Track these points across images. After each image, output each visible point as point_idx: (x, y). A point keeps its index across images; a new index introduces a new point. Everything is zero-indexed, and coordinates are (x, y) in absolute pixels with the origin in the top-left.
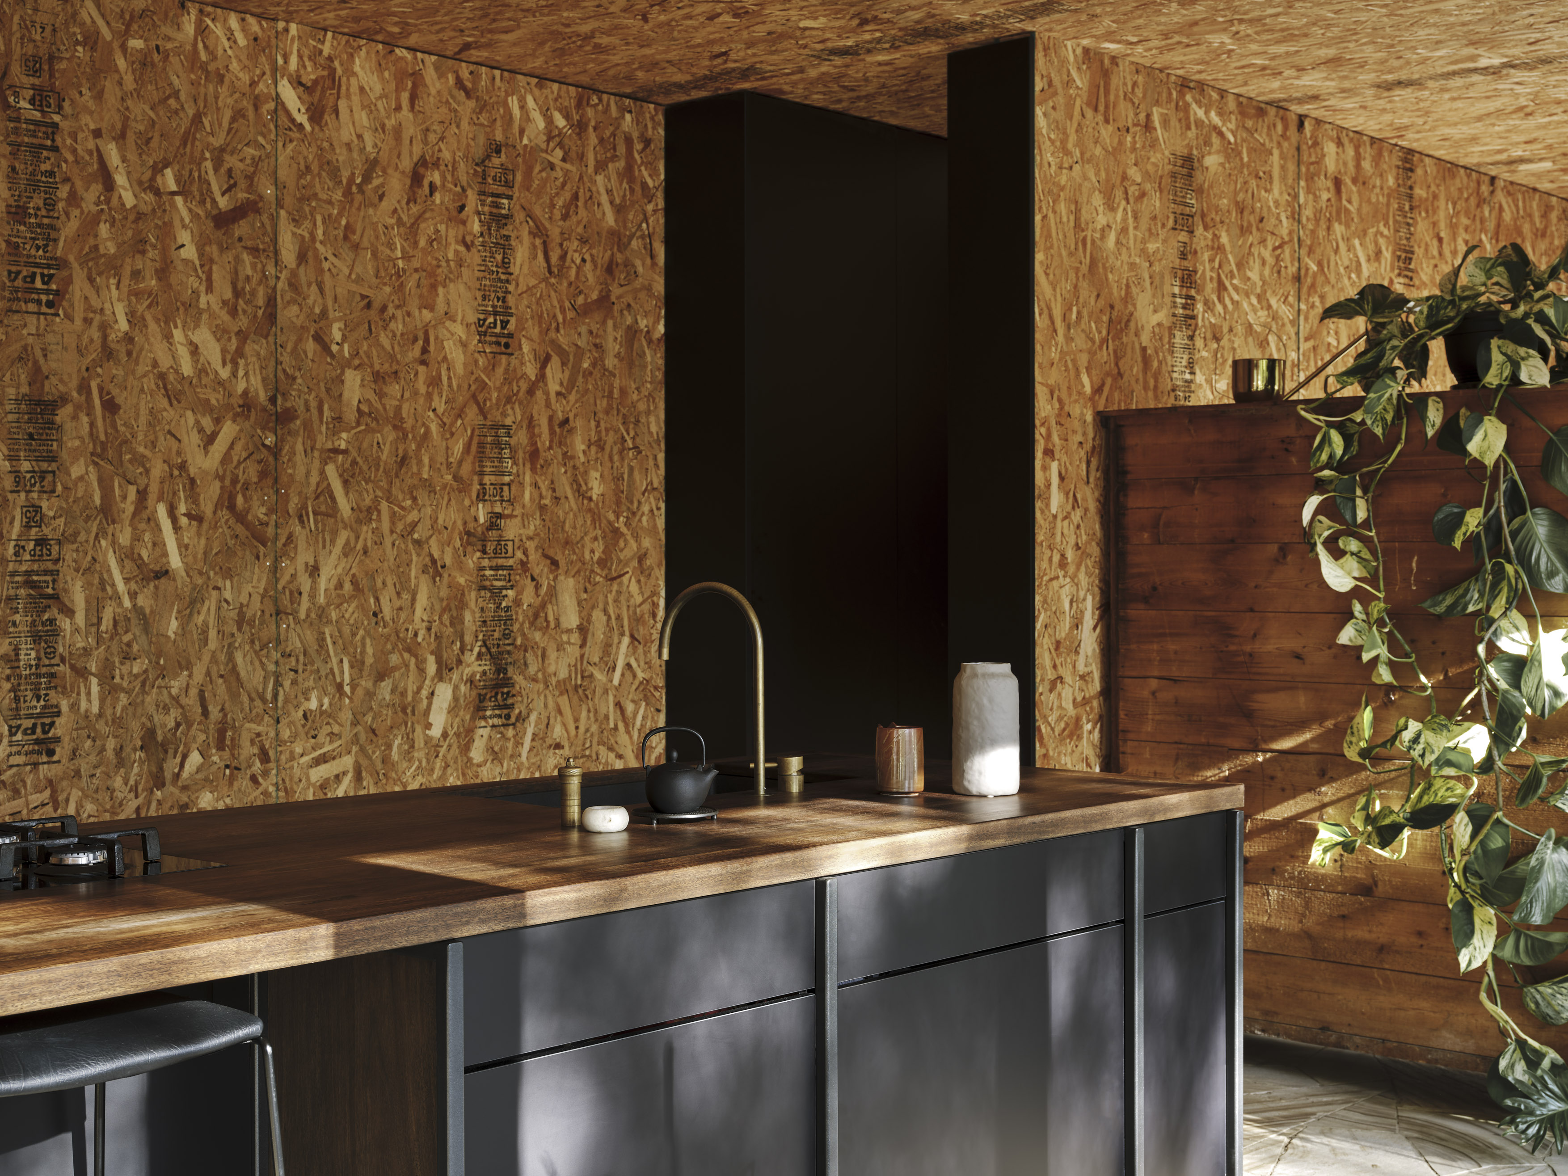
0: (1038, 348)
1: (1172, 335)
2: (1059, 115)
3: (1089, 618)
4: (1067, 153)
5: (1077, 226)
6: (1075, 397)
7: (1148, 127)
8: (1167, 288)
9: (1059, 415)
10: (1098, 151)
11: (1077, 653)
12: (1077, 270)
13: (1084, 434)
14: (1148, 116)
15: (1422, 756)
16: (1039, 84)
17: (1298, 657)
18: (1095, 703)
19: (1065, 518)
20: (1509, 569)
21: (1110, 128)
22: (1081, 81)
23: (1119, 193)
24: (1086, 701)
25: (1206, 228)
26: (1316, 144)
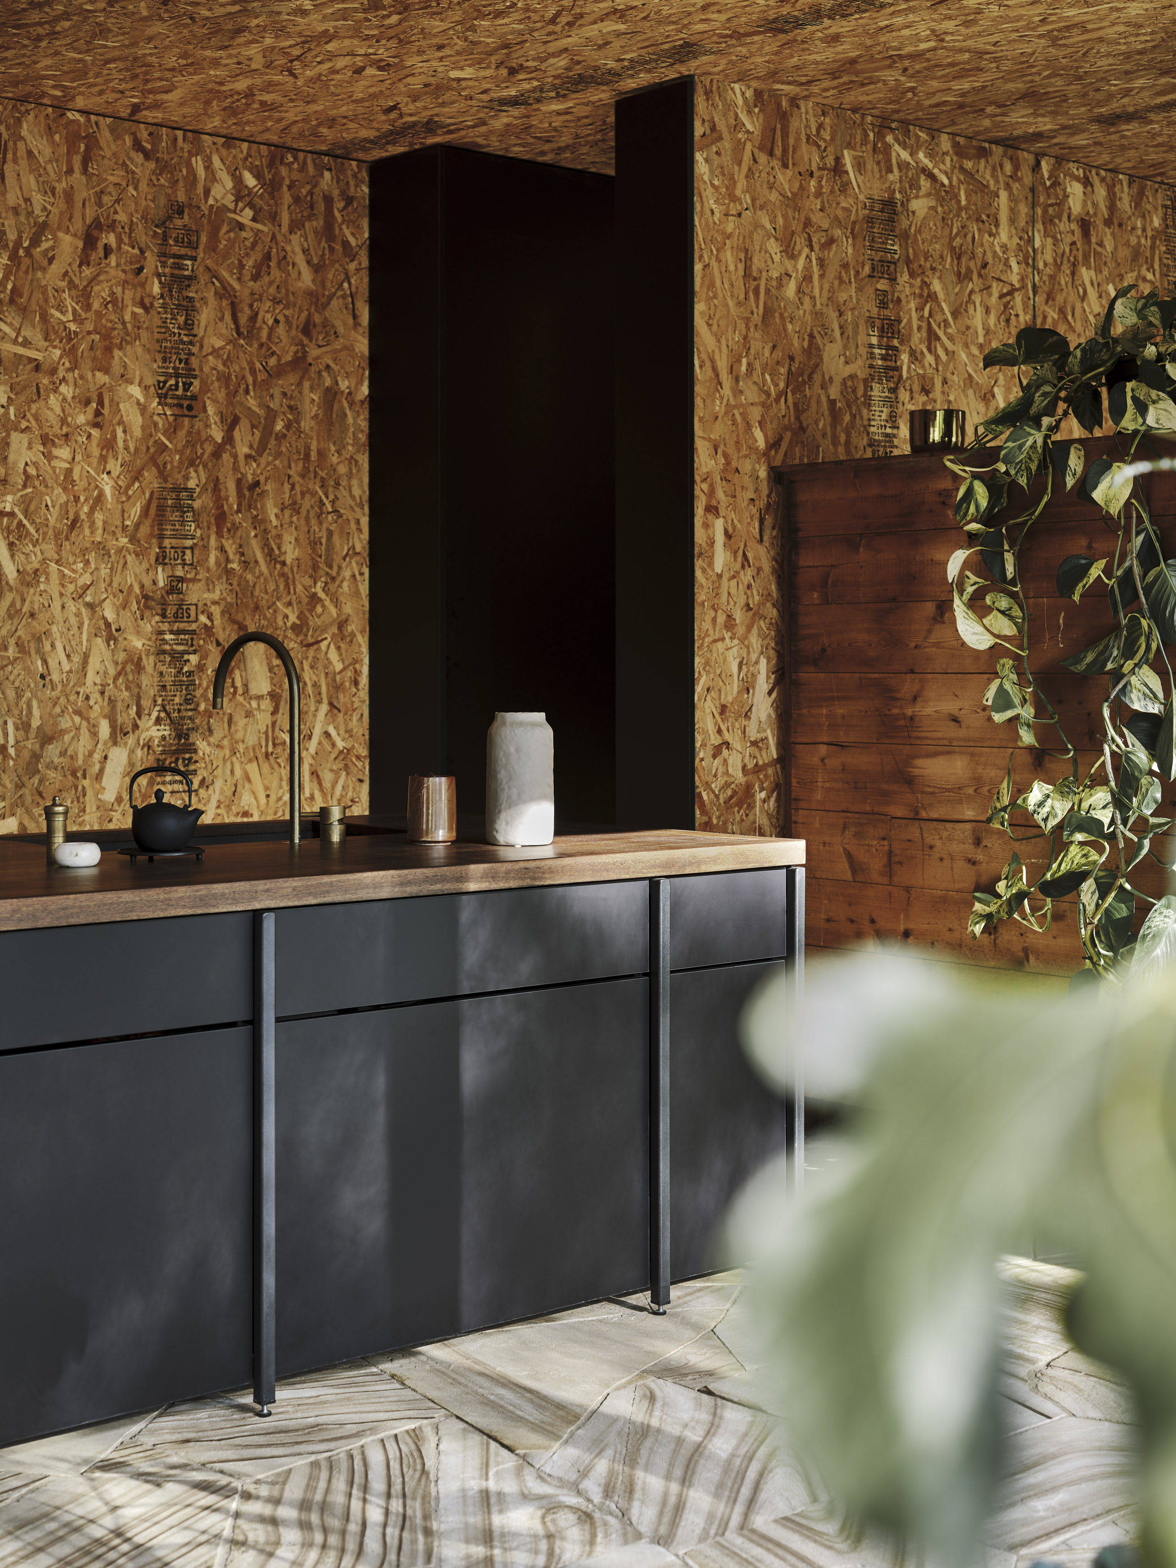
0: (698, 401)
1: (868, 387)
2: (727, 159)
3: (763, 683)
4: (734, 198)
5: (747, 275)
6: (744, 452)
7: (838, 169)
8: (862, 339)
9: (723, 471)
10: (774, 196)
11: (747, 716)
12: (747, 321)
13: (756, 490)
14: (838, 159)
15: (1045, 820)
16: (699, 129)
17: (955, 720)
18: (770, 771)
19: (733, 577)
20: (1144, 623)
21: (789, 173)
22: (751, 124)
23: (800, 241)
24: (758, 769)
25: (912, 275)
26: (1056, 184)
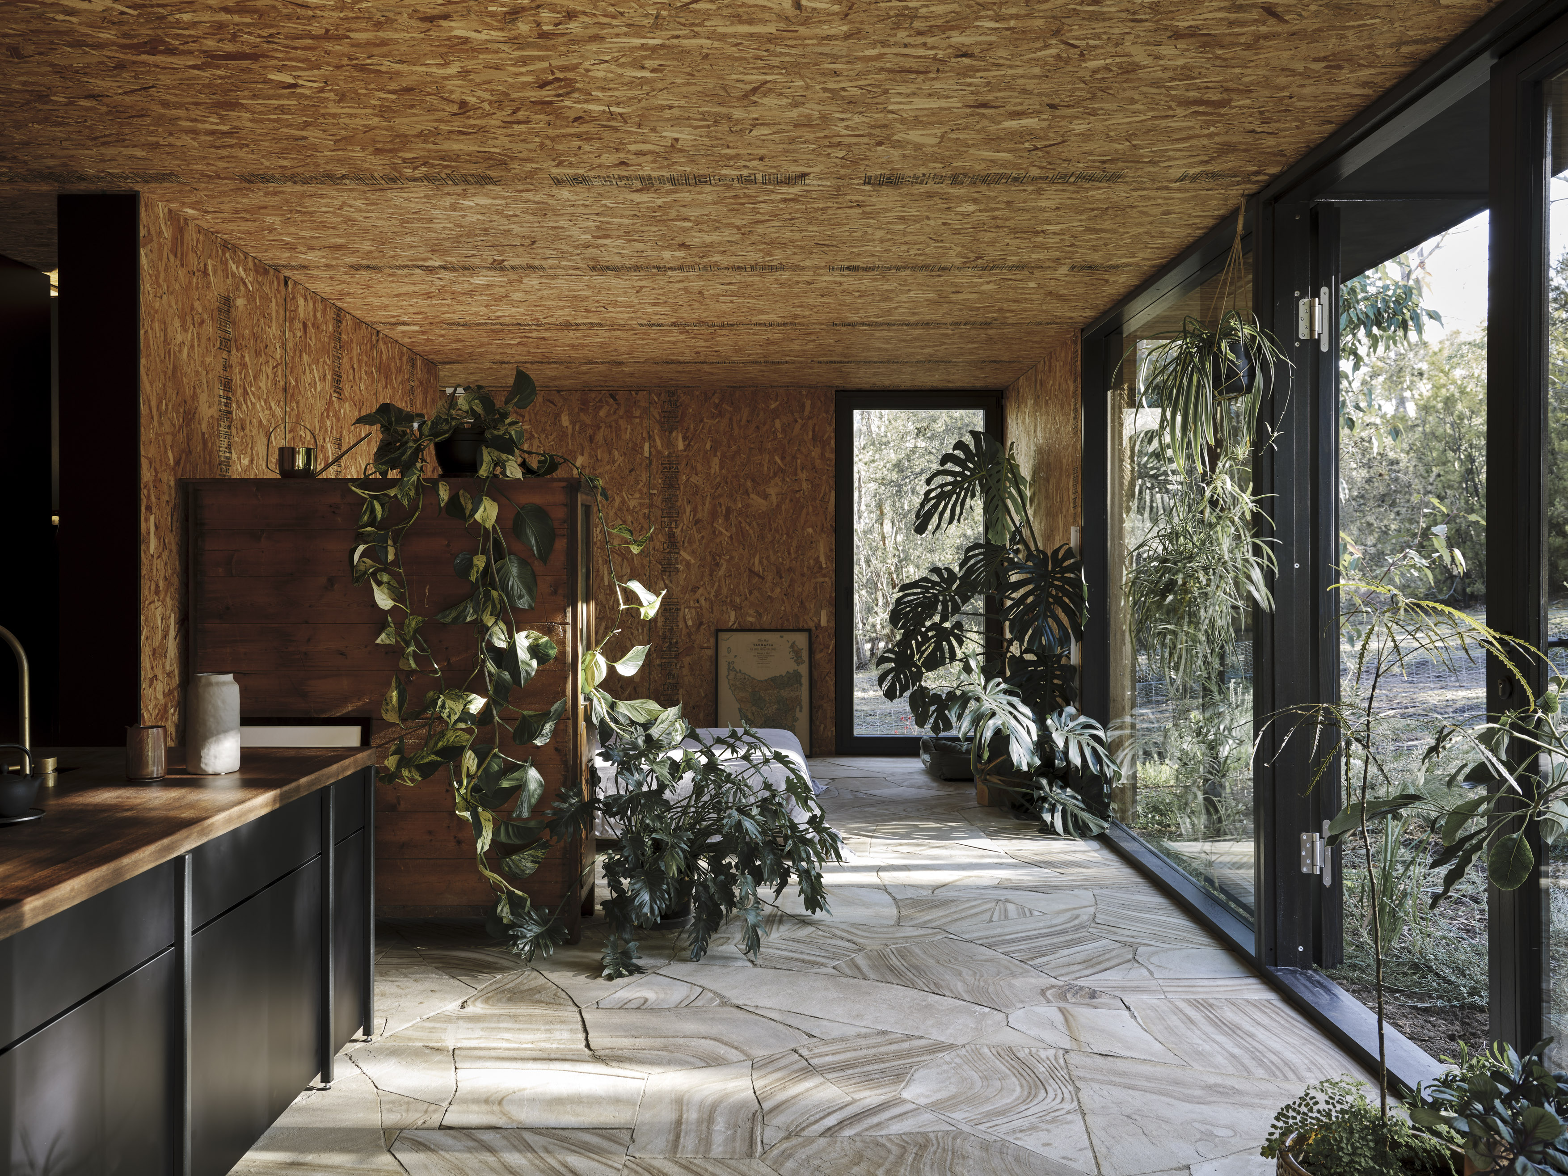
0: (142, 429)
1: (219, 425)
2: (155, 256)
3: (172, 633)
4: (159, 286)
5: (165, 341)
6: (164, 467)
7: (205, 273)
8: (216, 390)
9: (155, 481)
10: (177, 286)
11: (166, 657)
12: (165, 373)
13: (170, 495)
14: (205, 265)
15: (449, 716)
16: (142, 232)
17: (342, 654)
18: (176, 694)
19: (159, 557)
20: (495, 594)
21: (184, 270)
22: (167, 234)
23: (189, 319)
24: (171, 692)
25: (237, 350)
26: (294, 298)
